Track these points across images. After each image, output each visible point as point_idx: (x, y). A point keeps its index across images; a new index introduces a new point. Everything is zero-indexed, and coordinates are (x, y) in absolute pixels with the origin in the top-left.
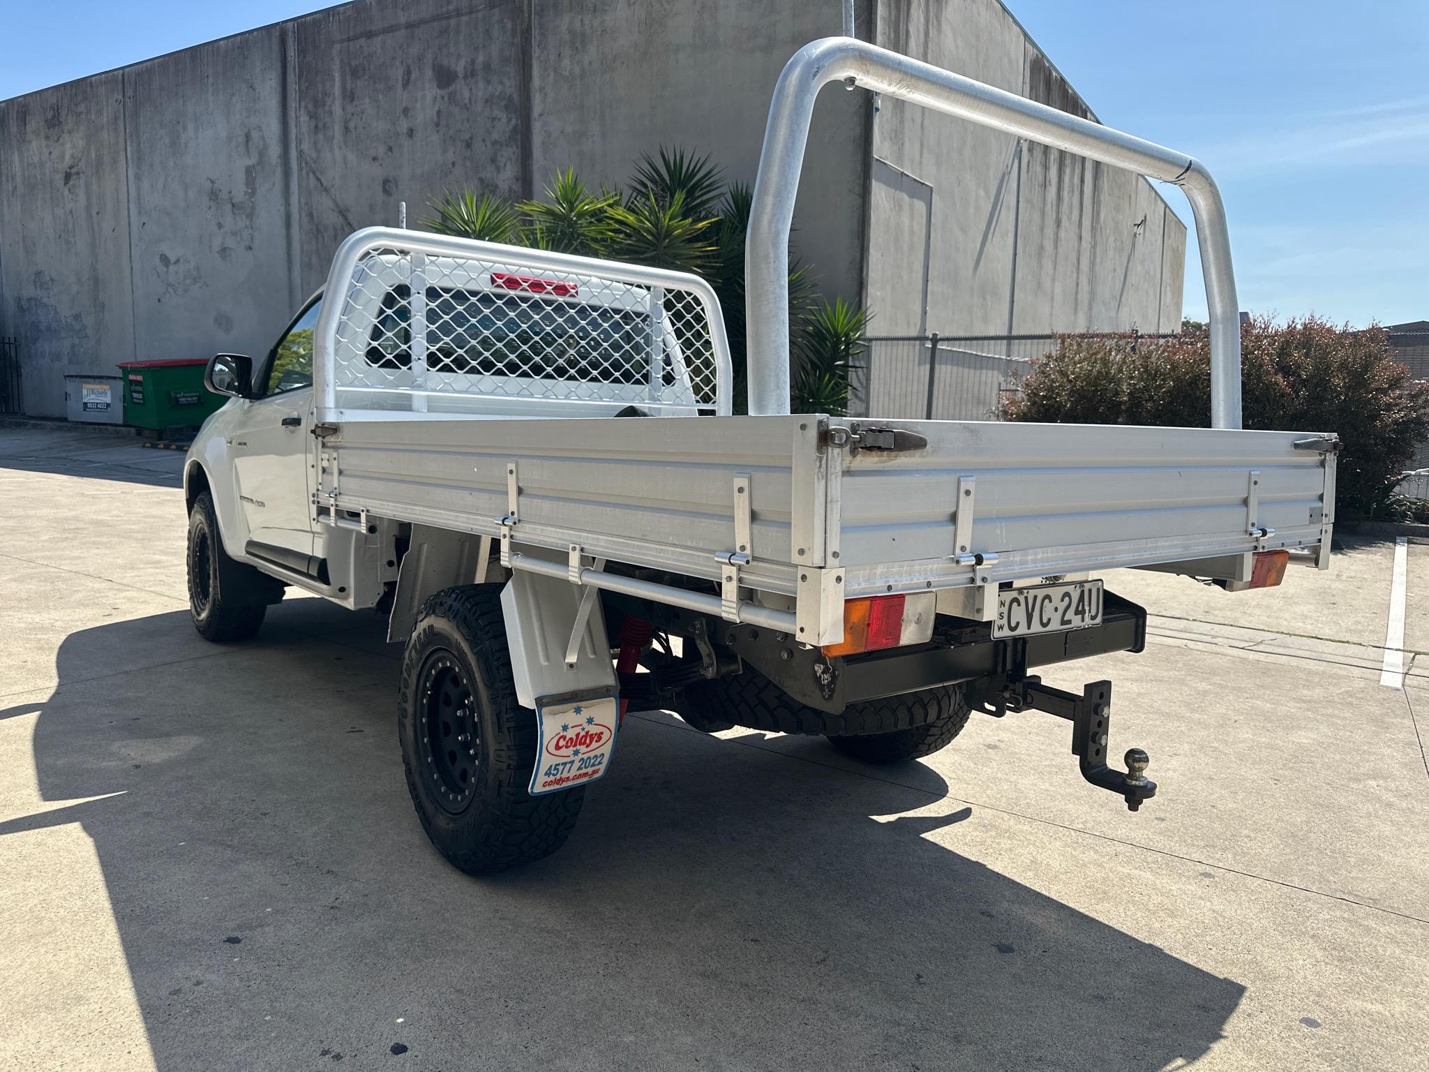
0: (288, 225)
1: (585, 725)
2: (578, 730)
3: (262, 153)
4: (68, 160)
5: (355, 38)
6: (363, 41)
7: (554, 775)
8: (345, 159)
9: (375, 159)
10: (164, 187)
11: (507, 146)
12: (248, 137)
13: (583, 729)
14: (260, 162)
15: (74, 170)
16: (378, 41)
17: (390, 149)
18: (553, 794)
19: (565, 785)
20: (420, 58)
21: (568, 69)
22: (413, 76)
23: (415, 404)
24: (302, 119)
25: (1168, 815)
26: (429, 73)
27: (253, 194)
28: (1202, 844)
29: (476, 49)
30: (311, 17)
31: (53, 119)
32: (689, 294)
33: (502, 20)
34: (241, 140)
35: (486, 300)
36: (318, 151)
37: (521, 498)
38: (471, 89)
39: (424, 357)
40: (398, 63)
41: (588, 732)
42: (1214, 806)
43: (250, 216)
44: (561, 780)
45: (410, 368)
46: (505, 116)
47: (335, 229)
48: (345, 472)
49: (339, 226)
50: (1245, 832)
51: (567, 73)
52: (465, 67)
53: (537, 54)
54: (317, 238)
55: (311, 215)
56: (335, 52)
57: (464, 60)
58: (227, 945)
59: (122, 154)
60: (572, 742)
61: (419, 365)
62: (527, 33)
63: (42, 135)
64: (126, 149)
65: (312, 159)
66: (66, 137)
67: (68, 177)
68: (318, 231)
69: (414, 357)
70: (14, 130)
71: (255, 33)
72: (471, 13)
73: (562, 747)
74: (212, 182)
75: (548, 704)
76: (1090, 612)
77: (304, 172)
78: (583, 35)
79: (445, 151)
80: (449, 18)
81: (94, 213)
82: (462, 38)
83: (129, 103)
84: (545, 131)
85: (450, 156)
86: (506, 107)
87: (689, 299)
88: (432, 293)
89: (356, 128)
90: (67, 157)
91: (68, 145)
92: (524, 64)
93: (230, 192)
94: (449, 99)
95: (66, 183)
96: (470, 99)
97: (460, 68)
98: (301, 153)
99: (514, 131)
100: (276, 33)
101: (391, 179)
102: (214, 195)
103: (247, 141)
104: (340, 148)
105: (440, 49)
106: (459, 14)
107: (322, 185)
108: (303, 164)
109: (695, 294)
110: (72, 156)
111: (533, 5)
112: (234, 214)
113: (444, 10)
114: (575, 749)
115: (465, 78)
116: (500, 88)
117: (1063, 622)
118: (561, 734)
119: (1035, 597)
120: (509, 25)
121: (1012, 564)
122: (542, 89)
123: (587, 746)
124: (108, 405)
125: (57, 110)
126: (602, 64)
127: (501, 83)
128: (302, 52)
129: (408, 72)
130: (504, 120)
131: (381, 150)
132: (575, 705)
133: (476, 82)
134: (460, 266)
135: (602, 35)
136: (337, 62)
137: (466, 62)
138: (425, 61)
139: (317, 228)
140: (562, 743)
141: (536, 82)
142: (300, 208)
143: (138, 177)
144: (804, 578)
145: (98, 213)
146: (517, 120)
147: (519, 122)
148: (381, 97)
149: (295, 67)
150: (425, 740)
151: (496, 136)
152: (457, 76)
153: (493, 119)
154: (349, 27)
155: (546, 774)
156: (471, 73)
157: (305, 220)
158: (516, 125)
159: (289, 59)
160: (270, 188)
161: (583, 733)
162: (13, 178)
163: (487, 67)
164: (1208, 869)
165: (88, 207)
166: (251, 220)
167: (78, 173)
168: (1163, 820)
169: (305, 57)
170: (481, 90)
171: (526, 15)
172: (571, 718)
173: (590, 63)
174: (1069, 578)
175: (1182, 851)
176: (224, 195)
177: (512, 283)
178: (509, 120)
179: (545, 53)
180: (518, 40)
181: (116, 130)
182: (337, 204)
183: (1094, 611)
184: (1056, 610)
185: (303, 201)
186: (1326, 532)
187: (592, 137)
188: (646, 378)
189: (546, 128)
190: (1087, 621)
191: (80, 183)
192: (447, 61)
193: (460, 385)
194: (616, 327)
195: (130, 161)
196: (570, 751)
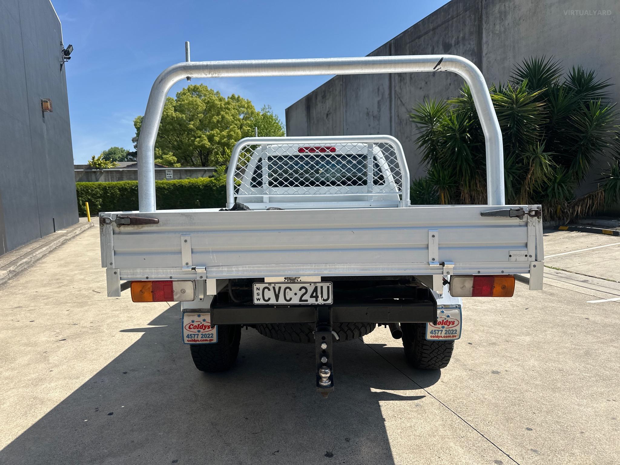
0: (391, 121)
1: (202, 322)
2: (199, 323)
3: (383, 95)
4: (327, 110)
5: (415, 40)
6: (417, 41)
7: (191, 338)
8: (410, 90)
9: (421, 88)
10: (353, 114)
12: (378, 89)
13: (201, 323)
14: (382, 98)
15: (329, 113)
16: (422, 38)
17: (426, 83)
19: (197, 342)
20: (438, 42)
21: (498, 30)
22: (435, 50)
23: (264, 200)
24: (396, 78)
26: (441, 47)
27: (379, 111)
29: (460, 31)
30: (399, 36)
31: (324, 95)
33: (470, 16)
34: (377, 90)
35: (291, 158)
36: (401, 89)
38: (457, 50)
40: (429, 46)
41: (203, 324)
43: (379, 120)
44: (194, 341)
45: (262, 187)
46: (471, 58)
47: (406, 120)
49: (408, 119)
51: (498, 32)
52: (455, 41)
53: (485, 27)
54: (400, 125)
55: (398, 116)
56: (407, 48)
57: (454, 38)
59: (342, 104)
60: (195, 327)
61: (266, 185)
62: (480, 19)
63: (321, 102)
64: (343, 102)
65: (399, 93)
66: (327, 101)
67: (327, 115)
68: (401, 122)
70: (314, 101)
71: (381, 48)
72: (457, 16)
74: (367, 109)
75: (187, 312)
76: (322, 297)
77: (396, 99)
78: (505, 12)
79: (447, 79)
80: (448, 21)
82: (454, 28)
83: (344, 85)
84: (488, 61)
85: (449, 81)
86: (471, 54)
88: (270, 159)
89: (414, 77)
90: (327, 107)
91: (327, 104)
92: (479, 33)
93: (373, 112)
95: (327, 118)
97: (453, 42)
98: (395, 91)
100: (388, 46)
101: (427, 96)
102: (368, 114)
104: (409, 86)
105: (445, 36)
106: (453, 18)
107: (402, 103)
108: (396, 96)
109: (389, 144)
110: (329, 108)
111: (483, 5)
112: (374, 120)
113: (447, 18)
114: (198, 330)
115: (455, 45)
116: (469, 46)
118: (191, 323)
119: (280, 288)
120: (473, 17)
122: (487, 42)
123: (204, 330)
125: (325, 92)
126: (514, 23)
127: (470, 44)
128: (396, 51)
129: (433, 49)
131: (423, 83)
132: (198, 314)
133: (459, 46)
134: (280, 147)
135: (514, 9)
136: (408, 51)
137: (455, 39)
138: (440, 42)
139: (400, 121)
140: (191, 327)
141: (484, 39)
142: (395, 114)
143: (346, 111)
145: (335, 127)
147: (477, 60)
152: (452, 46)
154: (412, 36)
155: (187, 337)
156: (457, 43)
157: (397, 118)
159: (392, 54)
160: (385, 108)
161: (201, 325)
162: (314, 119)
163: (464, 38)
165: (332, 126)
167: (330, 114)
170: (461, 49)
171: (480, 10)
172: (195, 318)
173: (508, 24)
174: (303, 279)
176: (371, 113)
178: (473, 59)
179: (488, 25)
180: (476, 23)
181: (340, 95)
182: (407, 110)
183: (325, 297)
184: (296, 294)
185: (396, 111)
186: (535, 266)
187: (509, 59)
188: (365, 183)
189: (488, 60)
190: (320, 301)
191: (330, 117)
192: (448, 40)
193: (280, 192)
194: (360, 163)
195: (344, 106)
196: (196, 330)
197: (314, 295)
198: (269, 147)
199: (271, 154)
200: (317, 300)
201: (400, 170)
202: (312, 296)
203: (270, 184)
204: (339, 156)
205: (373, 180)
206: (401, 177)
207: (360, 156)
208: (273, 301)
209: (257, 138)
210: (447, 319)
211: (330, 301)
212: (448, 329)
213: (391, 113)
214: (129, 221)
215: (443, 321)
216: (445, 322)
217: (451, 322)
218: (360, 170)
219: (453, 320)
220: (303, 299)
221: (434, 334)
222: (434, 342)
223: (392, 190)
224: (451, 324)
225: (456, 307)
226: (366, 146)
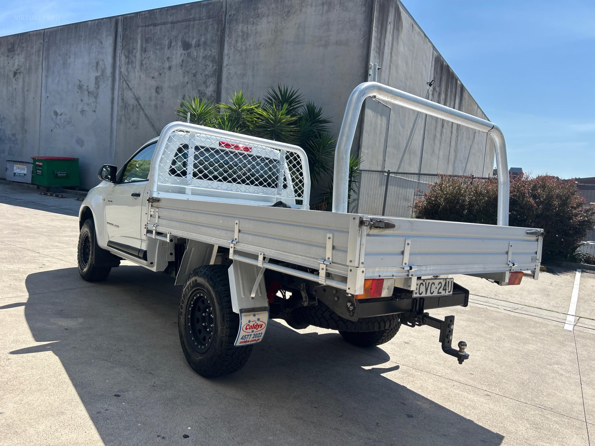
0: (112, 103)
1: (257, 321)
2: (254, 323)
3: (103, 71)
4: (16, 67)
5: (149, 26)
6: (152, 27)
7: (244, 339)
8: (140, 77)
9: (153, 78)
10: (58, 81)
11: (211, 77)
12: (97, 63)
13: (256, 323)
14: (102, 75)
15: (18, 71)
16: (158, 28)
17: (160, 74)
18: (242, 347)
19: (247, 343)
20: (176, 37)
21: (240, 47)
22: (173, 44)
23: (187, 192)
24: (122, 58)
25: (474, 373)
26: (180, 44)
27: (98, 88)
28: (487, 384)
29: (201, 35)
30: (130, 15)
31: (11, 49)
32: (296, 154)
33: (213, 24)
34: (95, 64)
35: (217, 152)
36: (128, 72)
37: (240, 234)
38: (197, 52)
39: (192, 173)
40: (166, 38)
42: (492, 371)
43: (96, 97)
44: (246, 341)
46: (211, 64)
47: (133, 106)
48: (161, 217)
49: (135, 105)
50: (504, 381)
51: (239, 49)
52: (196, 42)
53: (227, 40)
54: (125, 109)
55: (123, 99)
56: (139, 31)
57: (195, 39)
58: (115, 397)
59: (41, 66)
60: (251, 327)
61: (190, 176)
62: (223, 31)
63: (6, 55)
64: (42, 64)
65: (125, 75)
66: (16, 57)
67: (15, 74)
68: (126, 106)
69: (188, 173)
71: (104, 20)
72: (200, 20)
73: (248, 329)
74: (80, 81)
75: (244, 312)
76: (448, 290)
77: (121, 81)
78: (247, 33)
79: (184, 77)
80: (190, 21)
81: (25, 90)
82: (195, 30)
83: (46, 45)
84: (228, 72)
85: (186, 79)
86: (212, 61)
87: (295, 155)
88: (197, 148)
89: (146, 64)
90: (16, 64)
91: (17, 60)
92: (221, 43)
93: (88, 87)
94: (187, 55)
95: (14, 76)
96: (197, 56)
97: (193, 42)
98: (120, 72)
99: (215, 70)
100: (114, 21)
101: (160, 87)
102: (80, 87)
103: (97, 66)
104: (138, 72)
106: (194, 19)
107: (129, 87)
108: (121, 77)
109: (298, 153)
110: (18, 65)
111: (227, 19)
112: (89, 96)
113: (188, 17)
114: (252, 330)
115: (195, 47)
116: (210, 52)
117: (438, 293)
118: (248, 324)
119: (429, 283)
120: (216, 27)
121: (422, 270)
122: (228, 55)
123: (257, 329)
124: (25, 174)
125: (13, 45)
126: (255, 46)
127: (211, 50)
128: (125, 30)
129: (171, 43)
130: (211, 66)
131: (156, 74)
132: (254, 313)
133: (200, 49)
134: (208, 138)
135: (255, 34)
136: (140, 35)
137: (196, 40)
138: (179, 38)
140: (248, 327)
141: (226, 51)
142: (118, 96)
143: (47, 76)
144: (351, 270)
145: (27, 91)
146: (216, 66)
147: (217, 67)
148: (158, 52)
149: (121, 36)
150: (189, 324)
151: (207, 72)
152: (192, 46)
153: (206, 66)
154: (146, 21)
155: (241, 339)
156: (198, 45)
157: (120, 101)
158: (216, 69)
159: (118, 32)
160: (105, 87)
161: (256, 324)
163: (205, 43)
164: (489, 393)
165: (23, 88)
166: (96, 99)
167: (20, 73)
168: (472, 374)
169: (125, 32)
170: (201, 53)
171: (224, 23)
172: (252, 318)
173: (250, 45)
174: (442, 276)
175: (479, 386)
176: (85, 87)
177: (228, 145)
178: (213, 66)
179: (231, 39)
180: (219, 33)
181: (39, 55)
182: (135, 96)
185: (120, 93)
187: (248, 76)
189: (228, 71)
191: (20, 77)
192: (188, 39)
193: (204, 185)
195: (44, 69)
196: (250, 331)
197: (445, 288)
198: (197, 136)
199: (198, 144)
200: (445, 293)
201: (303, 178)
202: (444, 290)
203: (195, 175)
204: (250, 156)
205: (283, 184)
206: (303, 185)
209: (188, 124)
213: (113, 94)
214: (383, 226)
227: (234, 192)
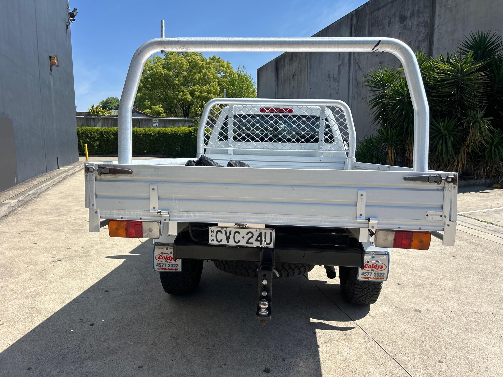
0: (349, 84)
1: (170, 254)
2: (167, 255)
3: (343, 60)
5: (374, 11)
6: (376, 12)
7: (160, 266)
8: (367, 57)
10: (316, 76)
11: (424, 42)
13: (169, 255)
14: (342, 63)
15: (295, 74)
16: (381, 11)
19: (165, 270)
21: (450, 4)
22: (392, 21)
23: (229, 152)
26: (397, 19)
27: (339, 74)
29: (415, 5)
30: (361, 8)
31: (291, 58)
32: (338, 108)
35: (253, 117)
36: (360, 56)
38: (412, 22)
39: (232, 137)
40: (387, 18)
41: (170, 256)
43: (338, 82)
44: (163, 269)
45: (228, 141)
46: (424, 29)
51: (449, 6)
52: (411, 13)
53: (438, 1)
54: (357, 87)
55: (356, 79)
56: (367, 18)
59: (307, 66)
60: (164, 258)
61: (231, 139)
63: (288, 64)
64: (308, 65)
65: (357, 59)
66: (294, 63)
67: (293, 76)
68: (358, 84)
69: (229, 137)
70: (282, 63)
73: (161, 259)
74: (329, 72)
75: (157, 245)
76: (265, 241)
81: (299, 86)
84: (439, 33)
86: (425, 26)
88: (235, 117)
91: (294, 66)
92: (433, 7)
93: (333, 75)
94: (404, 28)
95: (293, 78)
96: (411, 25)
97: (409, 15)
98: (354, 57)
99: (427, 35)
100: (350, 16)
101: (382, 62)
102: (329, 76)
103: (339, 56)
105: (402, 8)
107: (360, 68)
108: (355, 61)
109: (340, 107)
110: (295, 70)
112: (334, 82)
114: (166, 260)
115: (410, 17)
116: (423, 19)
117: (247, 243)
118: (161, 255)
119: (230, 232)
122: (439, 15)
123: (171, 261)
125: (292, 55)
127: (423, 16)
128: (357, 21)
129: (390, 20)
130: (423, 32)
132: (166, 247)
133: (414, 18)
134: (244, 107)
136: (368, 22)
137: (411, 11)
138: (396, 14)
139: (357, 84)
140: (161, 257)
141: (437, 13)
142: (353, 77)
143: (310, 73)
145: (300, 86)
146: (428, 30)
147: (429, 31)
148: (380, 32)
149: (354, 27)
151: (420, 38)
152: (407, 18)
153: (419, 32)
154: (372, 8)
155: (157, 265)
156: (412, 15)
157: (354, 81)
158: (428, 32)
159: (353, 24)
160: (344, 71)
161: (168, 256)
162: (281, 78)
163: (419, 11)
165: (298, 85)
166: (339, 83)
167: (296, 75)
169: (358, 23)
170: (416, 21)
172: (164, 250)
174: (250, 225)
176: (332, 76)
178: (425, 31)
181: (306, 59)
182: (364, 74)
183: (268, 241)
184: (243, 238)
185: (354, 74)
186: (448, 225)
187: (459, 31)
188: (317, 141)
189: (440, 31)
190: (264, 245)
191: (296, 77)
192: (404, 12)
193: (243, 146)
194: (313, 123)
195: (308, 68)
196: (164, 260)
197: (259, 239)
198: (235, 107)
199: (236, 113)
200: (261, 244)
201: (348, 130)
202: (257, 240)
203: (235, 138)
204: (295, 116)
205: (324, 139)
206: (348, 137)
207: (313, 117)
208: (224, 242)
209: (225, 98)
210: (377, 263)
211: (272, 245)
212: (377, 272)
213: (349, 76)
214: (108, 171)
215: (373, 265)
216: (375, 266)
217: (380, 266)
218: (313, 130)
219: (381, 265)
220: (249, 242)
221: (365, 275)
222: (364, 282)
223: (340, 148)
224: (380, 268)
225: (385, 254)
226: (319, 109)
227: (269, 150)
